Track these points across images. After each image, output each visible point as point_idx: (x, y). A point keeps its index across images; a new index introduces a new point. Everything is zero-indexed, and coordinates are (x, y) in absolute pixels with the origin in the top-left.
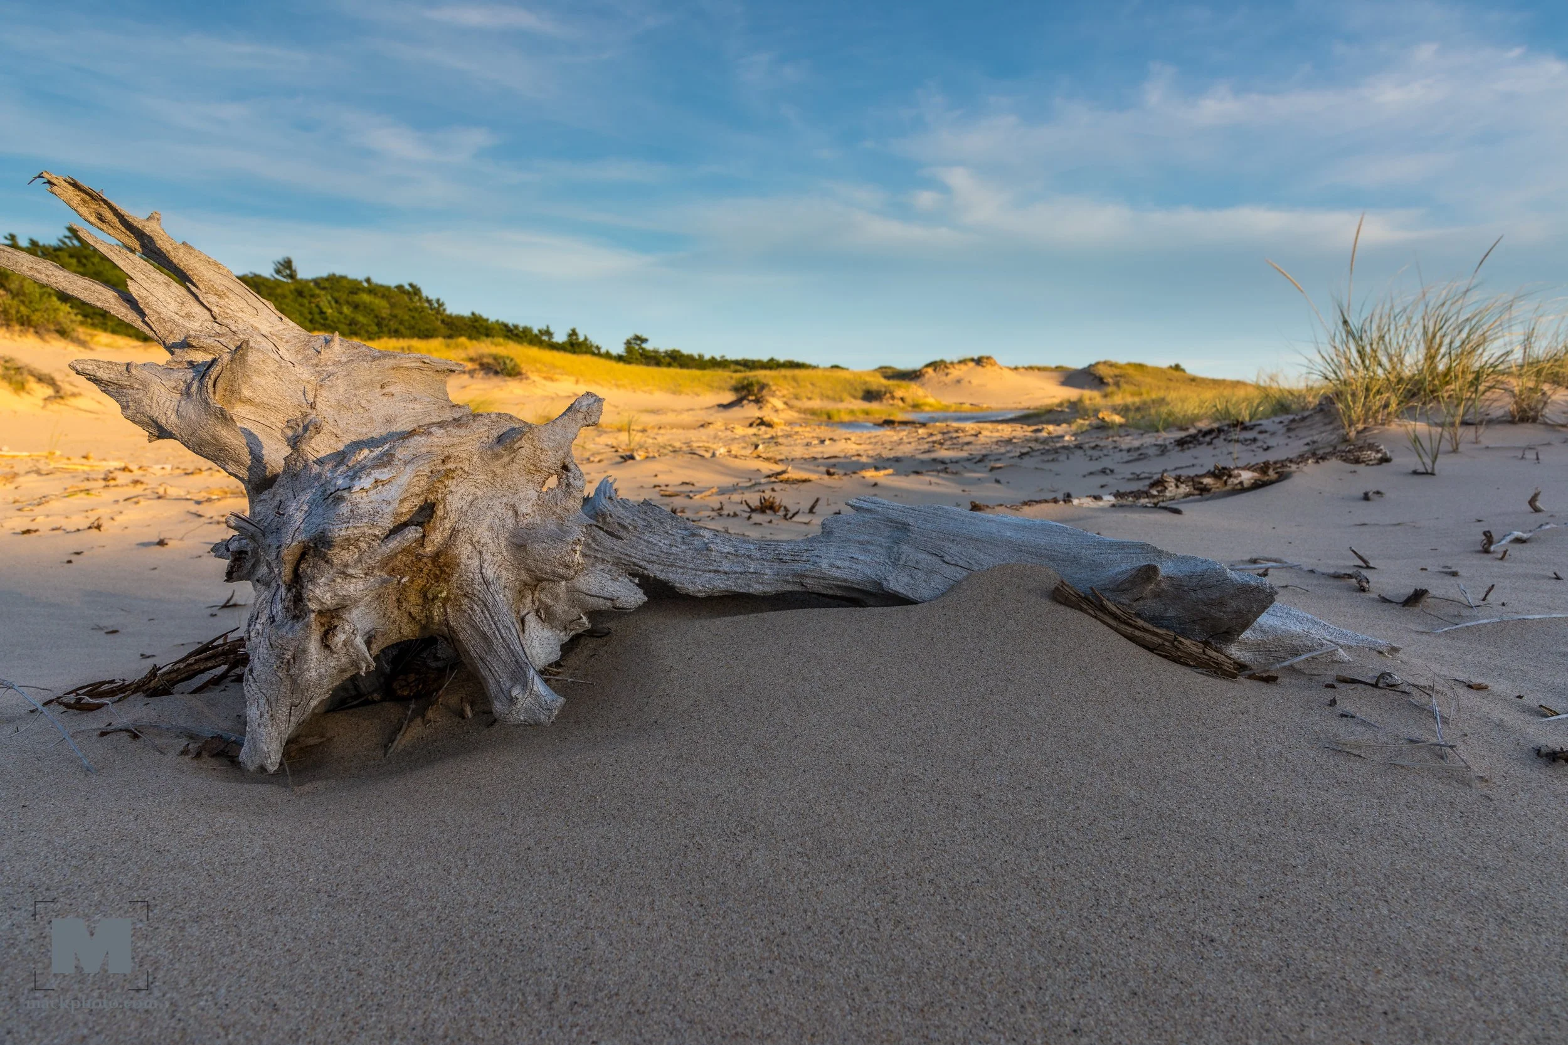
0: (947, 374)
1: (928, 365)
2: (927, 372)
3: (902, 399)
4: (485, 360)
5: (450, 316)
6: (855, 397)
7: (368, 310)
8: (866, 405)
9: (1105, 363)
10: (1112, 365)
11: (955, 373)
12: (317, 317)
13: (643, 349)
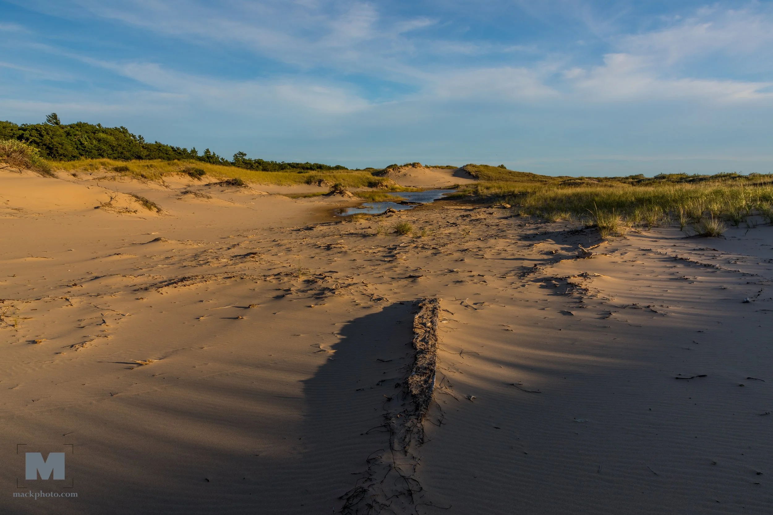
0: (399, 172)
1: (389, 167)
2: (390, 171)
3: (386, 186)
4: (191, 172)
5: (146, 144)
6: (365, 186)
7: (106, 142)
8: (370, 190)
9: (470, 165)
10: (474, 166)
11: (403, 171)
12: (80, 146)
13: (244, 159)
